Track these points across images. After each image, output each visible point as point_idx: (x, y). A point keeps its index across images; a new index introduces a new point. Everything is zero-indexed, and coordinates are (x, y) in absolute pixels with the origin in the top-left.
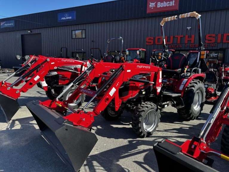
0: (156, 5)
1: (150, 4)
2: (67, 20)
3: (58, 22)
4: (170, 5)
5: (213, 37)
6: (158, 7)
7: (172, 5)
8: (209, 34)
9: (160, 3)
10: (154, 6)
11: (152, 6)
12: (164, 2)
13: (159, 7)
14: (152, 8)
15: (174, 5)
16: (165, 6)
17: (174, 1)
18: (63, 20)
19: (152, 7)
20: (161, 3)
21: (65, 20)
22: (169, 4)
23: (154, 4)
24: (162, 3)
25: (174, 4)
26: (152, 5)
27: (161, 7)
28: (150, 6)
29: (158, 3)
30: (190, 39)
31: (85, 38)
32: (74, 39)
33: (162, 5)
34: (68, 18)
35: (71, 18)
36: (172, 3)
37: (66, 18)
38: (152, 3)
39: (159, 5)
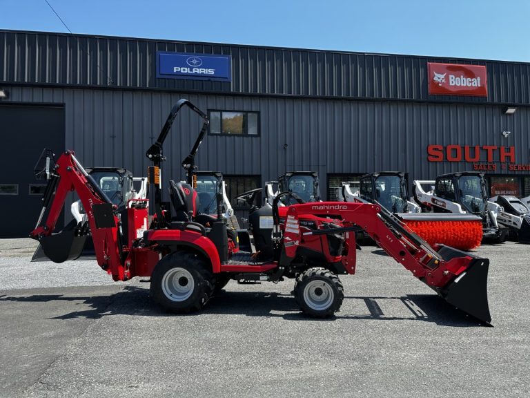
0: (447, 78)
1: (434, 76)
2: (196, 75)
3: (158, 76)
4: (473, 85)
6: (451, 84)
7: (476, 85)
9: (453, 77)
10: (443, 81)
11: (439, 81)
12: (462, 77)
13: (454, 84)
14: (440, 85)
15: (479, 85)
16: (465, 85)
17: (479, 79)
18: (179, 74)
19: (439, 83)
20: (457, 78)
21: (187, 75)
22: (472, 82)
23: (443, 76)
24: (459, 79)
25: (481, 84)
26: (439, 78)
27: (457, 85)
28: (436, 79)
29: (451, 76)
30: (508, 154)
31: (259, 135)
32: (217, 135)
33: (459, 82)
34: (199, 71)
35: (213, 73)
36: (476, 83)
37: (191, 70)
38: (438, 73)
39: (453, 80)
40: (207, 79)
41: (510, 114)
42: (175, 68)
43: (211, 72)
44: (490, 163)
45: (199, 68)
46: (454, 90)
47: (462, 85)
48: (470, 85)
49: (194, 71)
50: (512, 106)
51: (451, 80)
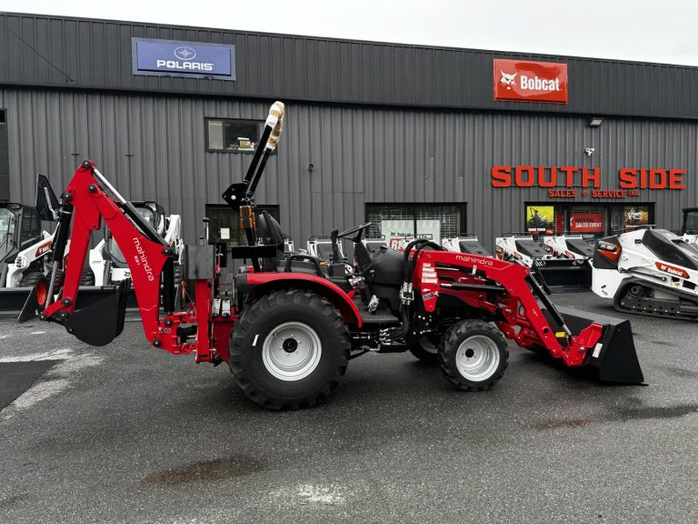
0: (517, 80)
1: (502, 77)
2: (187, 72)
3: (135, 72)
4: (551, 89)
5: (633, 175)
6: (522, 87)
7: (554, 89)
9: (526, 78)
10: (513, 83)
11: (508, 83)
12: (536, 78)
13: (526, 87)
14: (509, 88)
15: (558, 89)
16: (540, 88)
17: (557, 81)
18: (164, 70)
19: (507, 85)
20: (530, 80)
21: (175, 71)
22: (548, 85)
23: (511, 77)
24: (533, 80)
25: (560, 87)
26: (507, 80)
27: (530, 88)
28: (503, 80)
29: (522, 77)
30: (591, 177)
31: (275, 152)
32: (218, 152)
33: (532, 85)
34: (192, 66)
35: (211, 69)
36: (554, 85)
37: (181, 65)
38: (506, 73)
39: (525, 82)
40: (202, 76)
41: (596, 127)
42: (158, 61)
43: (208, 67)
44: (569, 188)
45: (191, 61)
46: (525, 95)
47: (537, 88)
48: (546, 89)
49: (185, 67)
50: (598, 116)
51: (522, 82)
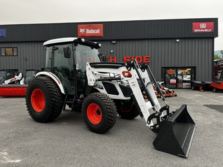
0: (85, 31)
4: (97, 33)
5: (129, 59)
6: (87, 33)
7: (98, 33)
8: (126, 56)
9: (88, 30)
12: (92, 29)
13: (88, 33)
14: (82, 33)
15: (99, 33)
16: (93, 33)
17: (99, 30)
22: (96, 31)
23: (83, 30)
24: (90, 30)
26: (82, 31)
27: (90, 33)
28: (81, 31)
29: (87, 30)
30: (113, 60)
31: (17, 55)
32: (3, 56)
33: (90, 32)
36: (98, 31)
38: (81, 29)
39: (88, 31)
46: (88, 35)
48: (95, 33)
50: (114, 40)
51: (87, 31)
